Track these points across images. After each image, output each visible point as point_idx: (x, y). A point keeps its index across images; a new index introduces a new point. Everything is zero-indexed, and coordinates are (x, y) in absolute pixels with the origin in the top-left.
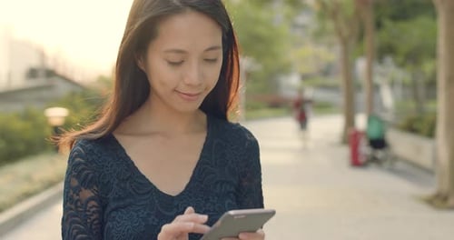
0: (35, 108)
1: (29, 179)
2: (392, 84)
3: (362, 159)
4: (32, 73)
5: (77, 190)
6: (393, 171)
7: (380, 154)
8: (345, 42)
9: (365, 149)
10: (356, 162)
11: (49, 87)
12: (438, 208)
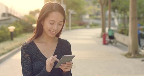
0: (5, 26)
1: (3, 49)
2: (118, 18)
3: (106, 42)
4: (4, 15)
5: (25, 54)
6: (116, 46)
7: (112, 41)
8: (102, 6)
9: (107, 39)
10: (105, 43)
11: (9, 19)
12: (128, 57)
